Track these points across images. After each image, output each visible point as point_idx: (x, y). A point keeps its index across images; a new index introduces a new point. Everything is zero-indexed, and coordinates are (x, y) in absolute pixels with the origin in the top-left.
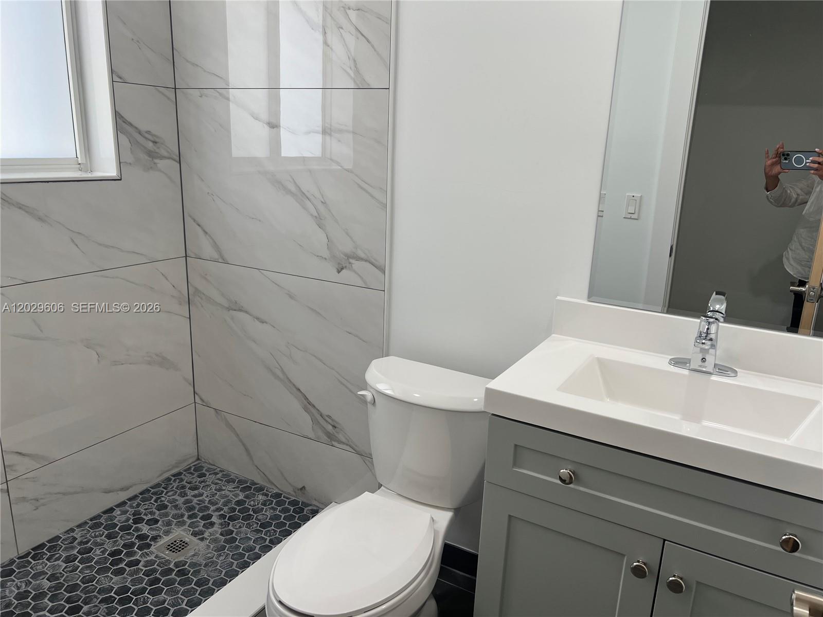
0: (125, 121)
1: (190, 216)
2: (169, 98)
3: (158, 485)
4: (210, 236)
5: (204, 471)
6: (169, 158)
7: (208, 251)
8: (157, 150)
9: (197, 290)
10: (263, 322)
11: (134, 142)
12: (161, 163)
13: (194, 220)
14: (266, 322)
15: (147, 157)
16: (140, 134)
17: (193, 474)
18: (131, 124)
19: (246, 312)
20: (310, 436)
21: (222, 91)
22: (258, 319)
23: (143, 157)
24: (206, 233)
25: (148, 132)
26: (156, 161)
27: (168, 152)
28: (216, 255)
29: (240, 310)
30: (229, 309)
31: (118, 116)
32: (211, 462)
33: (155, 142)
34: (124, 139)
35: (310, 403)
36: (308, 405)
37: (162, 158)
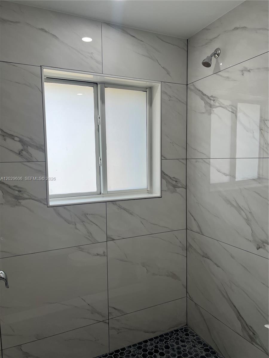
0: (165, 174)
1: (189, 212)
2: (183, 163)
3: (167, 334)
4: (197, 222)
5: (188, 333)
6: (182, 187)
7: (196, 228)
8: (177, 185)
9: (190, 245)
10: (218, 266)
11: (168, 182)
12: (178, 190)
13: (191, 214)
15: (172, 188)
16: (171, 179)
17: (183, 333)
18: (167, 175)
19: (211, 260)
20: (240, 334)
21: (207, 159)
22: (216, 264)
24: (195, 219)
25: (174, 178)
26: (176, 189)
27: (181, 185)
28: (199, 231)
29: (208, 258)
30: (203, 256)
31: (162, 173)
32: (192, 329)
33: (176, 181)
34: (164, 181)
36: (240, 316)
37: (179, 187)
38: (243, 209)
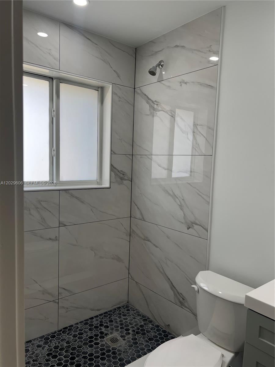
0: (114, 167)
1: (133, 202)
2: (130, 159)
3: (111, 311)
4: (140, 210)
5: (129, 308)
6: (128, 180)
7: (138, 215)
8: (124, 177)
9: (133, 231)
10: (156, 247)
11: (116, 175)
12: (125, 182)
13: (135, 203)
14: (158, 247)
15: (120, 180)
16: (119, 172)
17: (125, 309)
18: (116, 168)
19: (150, 242)
20: (173, 301)
21: (149, 156)
22: (155, 245)
23: (119, 180)
24: (138, 208)
25: (121, 171)
26: (123, 181)
27: (127, 177)
28: (141, 217)
29: (148, 241)
30: (144, 240)
31: (111, 165)
32: (133, 305)
33: (123, 174)
34: (113, 174)
35: (173, 286)
36: (173, 287)
37: (125, 180)
38: (177, 197)
